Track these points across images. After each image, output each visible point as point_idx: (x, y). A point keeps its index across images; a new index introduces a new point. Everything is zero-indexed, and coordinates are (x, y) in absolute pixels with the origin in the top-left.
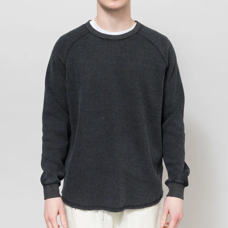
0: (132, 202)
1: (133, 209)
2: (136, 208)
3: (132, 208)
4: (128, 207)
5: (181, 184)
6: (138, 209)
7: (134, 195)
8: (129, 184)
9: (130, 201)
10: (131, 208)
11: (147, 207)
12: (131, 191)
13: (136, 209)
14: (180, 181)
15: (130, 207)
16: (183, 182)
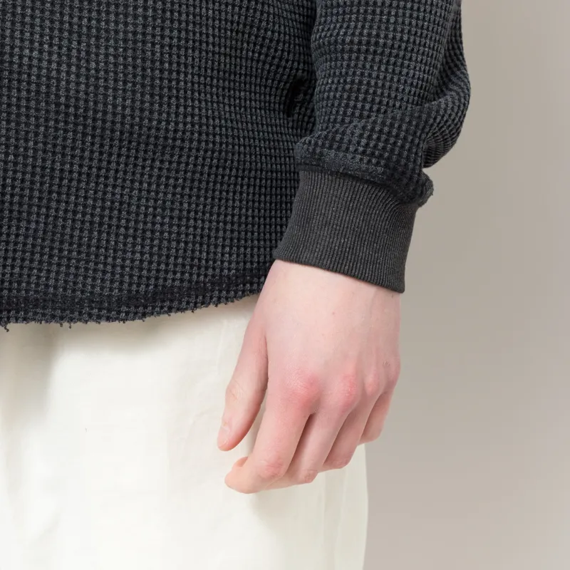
0: (62, 277)
1: (71, 320)
2: (90, 315)
3: (62, 318)
4: (36, 306)
5: (367, 182)
6: (104, 323)
7: (73, 229)
8: (31, 153)
9: (45, 266)
10: (53, 317)
11: (170, 310)
12: (49, 200)
13: (92, 324)
14: (355, 162)
15: (49, 311)
16: (380, 169)
